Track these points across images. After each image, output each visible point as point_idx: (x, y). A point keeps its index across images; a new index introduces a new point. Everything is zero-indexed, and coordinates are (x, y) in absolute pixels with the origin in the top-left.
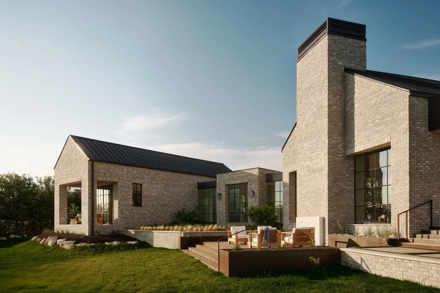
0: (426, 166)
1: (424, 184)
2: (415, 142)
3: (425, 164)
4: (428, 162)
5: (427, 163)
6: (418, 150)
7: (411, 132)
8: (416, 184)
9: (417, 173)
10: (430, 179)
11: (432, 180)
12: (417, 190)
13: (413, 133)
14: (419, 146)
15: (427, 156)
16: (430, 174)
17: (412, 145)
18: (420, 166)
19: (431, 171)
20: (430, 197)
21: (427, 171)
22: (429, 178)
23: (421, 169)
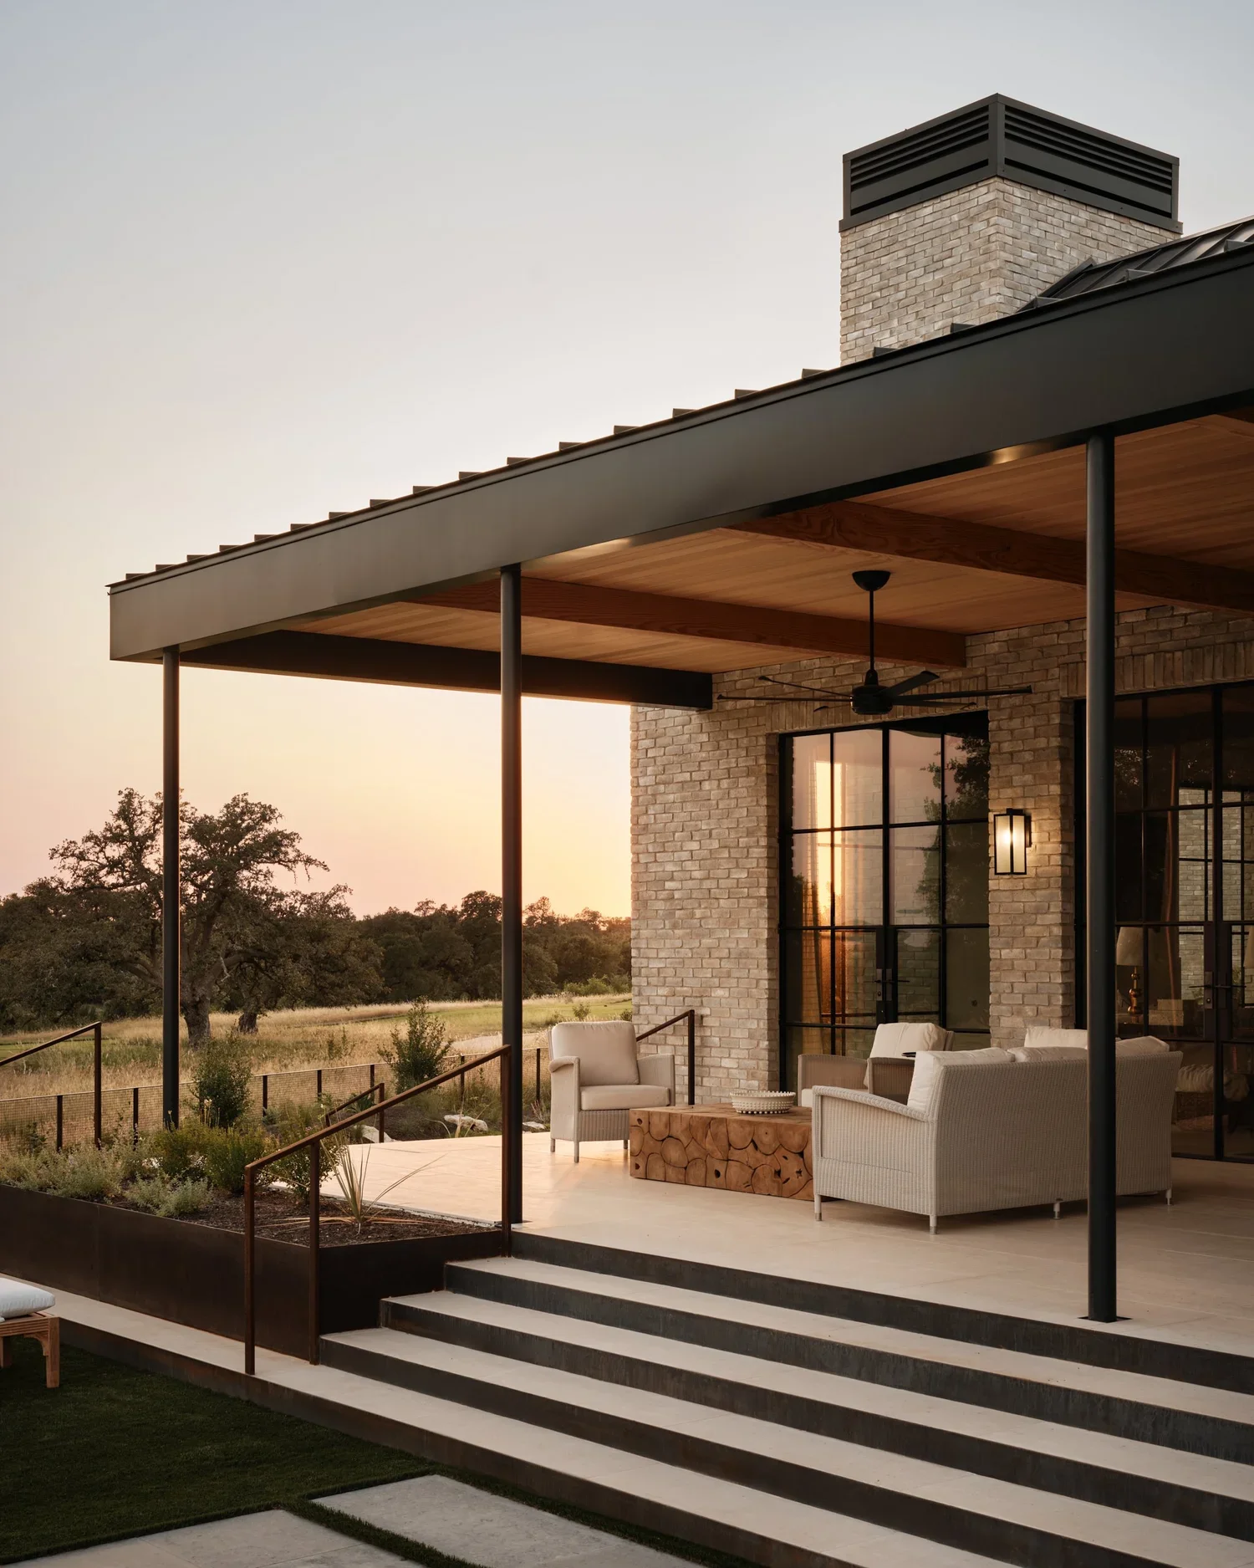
0: (689, 865)
1: (678, 943)
2: (650, 770)
3: (685, 855)
4: (694, 846)
5: (691, 851)
6: (660, 799)
7: (638, 730)
8: (654, 944)
9: (656, 899)
10: (701, 919)
11: (711, 924)
12: (659, 968)
13: (642, 734)
14: (664, 783)
15: (691, 820)
16: (701, 896)
17: (642, 781)
18: (670, 867)
19: (707, 884)
20: (702, 996)
21: (690, 884)
22: (698, 913)
23: (672, 879)
